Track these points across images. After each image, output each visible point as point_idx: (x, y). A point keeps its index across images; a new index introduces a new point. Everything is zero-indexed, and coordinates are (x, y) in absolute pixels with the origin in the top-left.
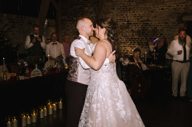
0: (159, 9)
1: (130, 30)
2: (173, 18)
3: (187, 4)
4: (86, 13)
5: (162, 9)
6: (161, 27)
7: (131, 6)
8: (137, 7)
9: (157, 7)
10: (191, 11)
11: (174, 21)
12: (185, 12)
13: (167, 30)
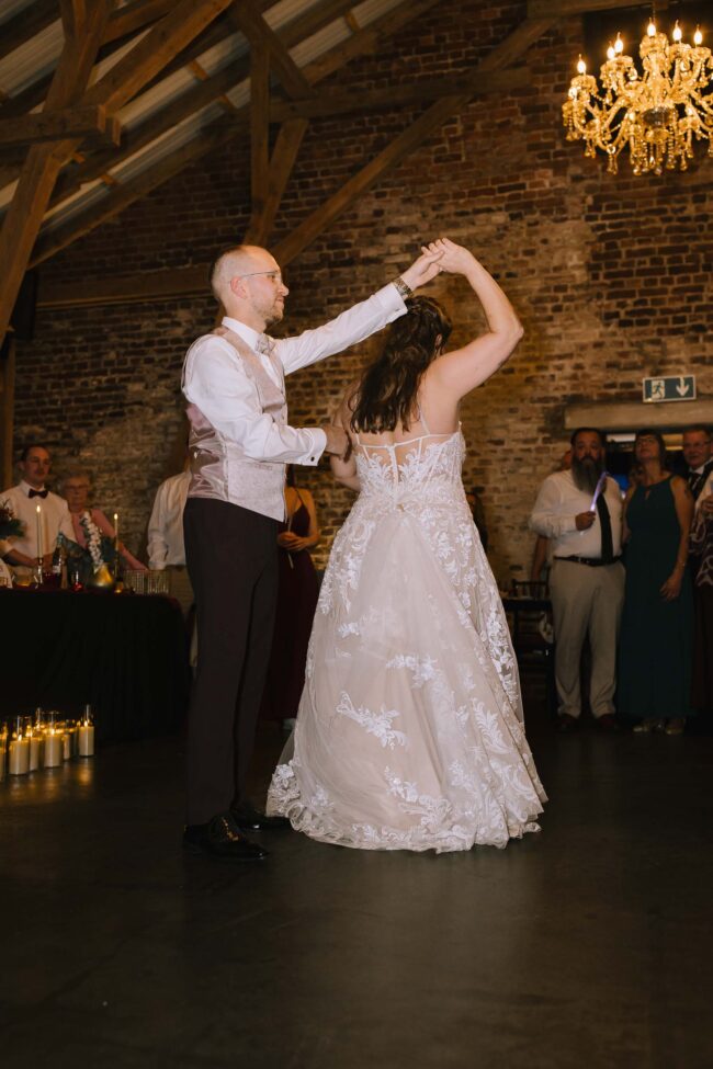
2: (525, 420)
3: (580, 361)
4: (136, 408)
6: (476, 459)
7: (342, 372)
10: (599, 388)
11: (528, 430)
12: (575, 392)
13: (503, 473)
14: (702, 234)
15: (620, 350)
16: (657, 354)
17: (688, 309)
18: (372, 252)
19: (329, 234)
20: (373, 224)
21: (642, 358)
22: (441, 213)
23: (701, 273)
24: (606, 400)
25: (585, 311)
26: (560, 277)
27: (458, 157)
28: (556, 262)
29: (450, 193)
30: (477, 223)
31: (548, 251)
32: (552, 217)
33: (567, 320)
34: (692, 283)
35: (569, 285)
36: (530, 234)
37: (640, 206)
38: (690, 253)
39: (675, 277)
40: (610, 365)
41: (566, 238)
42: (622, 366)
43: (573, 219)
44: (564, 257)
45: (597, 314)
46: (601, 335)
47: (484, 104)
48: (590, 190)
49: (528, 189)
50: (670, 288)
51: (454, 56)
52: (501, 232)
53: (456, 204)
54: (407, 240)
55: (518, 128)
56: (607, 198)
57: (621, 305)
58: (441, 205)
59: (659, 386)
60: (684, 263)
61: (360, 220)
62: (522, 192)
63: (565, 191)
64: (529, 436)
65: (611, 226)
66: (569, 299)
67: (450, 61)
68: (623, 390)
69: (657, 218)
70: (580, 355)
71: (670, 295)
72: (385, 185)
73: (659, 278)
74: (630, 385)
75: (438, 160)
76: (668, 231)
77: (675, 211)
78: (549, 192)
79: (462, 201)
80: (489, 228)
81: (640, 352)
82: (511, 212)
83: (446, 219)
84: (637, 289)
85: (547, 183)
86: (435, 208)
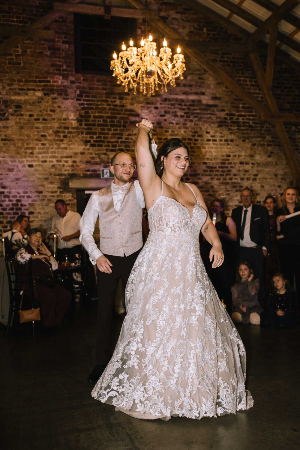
0: (24, 166)
2: (52, 183)
3: (75, 159)
5: (31, 166)
6: (30, 199)
9: (21, 162)
10: (83, 171)
11: (54, 187)
12: (73, 172)
13: (42, 206)
14: (122, 112)
15: (91, 156)
16: (106, 159)
17: (117, 142)
21: (100, 160)
22: (12, 87)
23: (122, 128)
24: (86, 177)
25: (77, 139)
26: (66, 123)
27: (20, 64)
28: (64, 116)
29: (16, 79)
30: (29, 95)
31: (61, 111)
32: (62, 97)
33: (69, 141)
34: (119, 132)
35: (70, 127)
36: (53, 103)
37: (99, 98)
38: (118, 119)
39: (112, 129)
40: (87, 162)
41: (69, 107)
42: (92, 163)
43: (71, 99)
44: (67, 115)
45: (82, 140)
46: (84, 149)
47: (31, 42)
48: (78, 88)
49: (52, 83)
50: (110, 133)
51: (17, 18)
52: (40, 100)
53: (19, 85)
55: (46, 55)
56: (85, 92)
57: (91, 138)
58: (12, 84)
59: (107, 172)
60: (116, 123)
62: (49, 84)
63: (68, 87)
64: (54, 190)
65: (87, 104)
66: (70, 133)
67: (15, 19)
68: (93, 173)
69: (105, 104)
70: (75, 157)
71: (110, 136)
73: (106, 128)
74: (95, 171)
75: (10, 63)
76: (110, 109)
77: (112, 102)
78: (60, 86)
79: (22, 84)
80: (34, 98)
81: (99, 158)
82: (44, 92)
83: (14, 91)
84: (97, 132)
85: (60, 82)
86: (8, 85)
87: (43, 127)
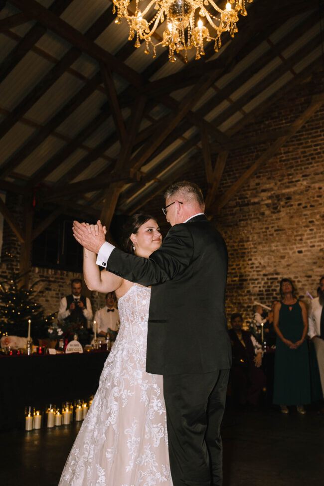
0: (294, 252)
1: (246, 292)
2: (320, 267)
5: (300, 252)
6: (301, 284)
7: (245, 249)
8: (255, 250)
9: (291, 249)
11: (322, 271)
18: (256, 200)
19: (239, 194)
20: (256, 189)
22: (282, 182)
29: (286, 174)
30: (298, 185)
51: (285, 119)
52: (307, 188)
53: (289, 179)
54: (269, 194)
58: (283, 180)
61: (251, 187)
67: (284, 121)
72: (260, 173)
75: (280, 161)
79: (291, 177)
80: (302, 187)
83: (285, 185)
86: (280, 181)
87: (311, 214)
